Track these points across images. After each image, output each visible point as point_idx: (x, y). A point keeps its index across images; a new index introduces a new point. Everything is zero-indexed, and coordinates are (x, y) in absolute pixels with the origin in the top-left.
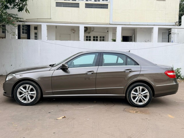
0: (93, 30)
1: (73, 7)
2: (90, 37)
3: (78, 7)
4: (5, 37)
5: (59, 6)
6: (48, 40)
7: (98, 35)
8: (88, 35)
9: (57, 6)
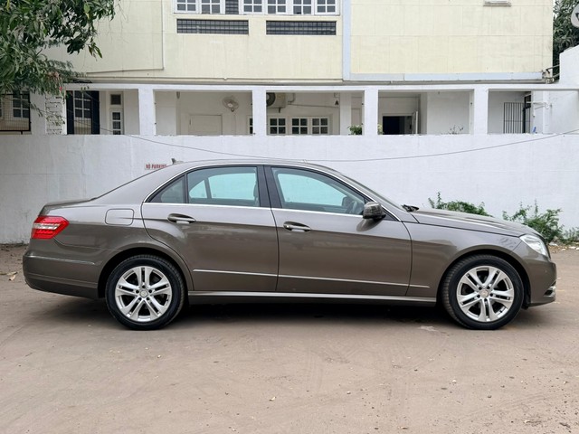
0: (292, 100)
1: (230, 32)
2: (282, 122)
3: (246, 32)
4: (30, 130)
5: (187, 31)
6: (158, 134)
7: (308, 114)
8: (277, 116)
9: (180, 30)
